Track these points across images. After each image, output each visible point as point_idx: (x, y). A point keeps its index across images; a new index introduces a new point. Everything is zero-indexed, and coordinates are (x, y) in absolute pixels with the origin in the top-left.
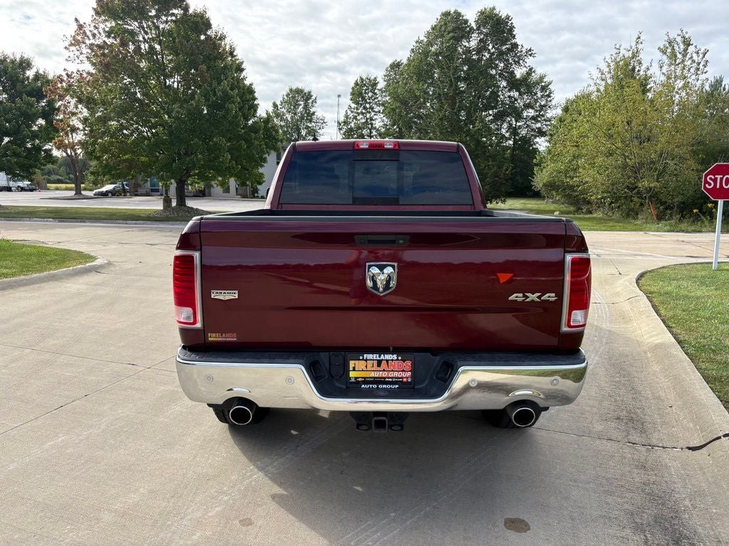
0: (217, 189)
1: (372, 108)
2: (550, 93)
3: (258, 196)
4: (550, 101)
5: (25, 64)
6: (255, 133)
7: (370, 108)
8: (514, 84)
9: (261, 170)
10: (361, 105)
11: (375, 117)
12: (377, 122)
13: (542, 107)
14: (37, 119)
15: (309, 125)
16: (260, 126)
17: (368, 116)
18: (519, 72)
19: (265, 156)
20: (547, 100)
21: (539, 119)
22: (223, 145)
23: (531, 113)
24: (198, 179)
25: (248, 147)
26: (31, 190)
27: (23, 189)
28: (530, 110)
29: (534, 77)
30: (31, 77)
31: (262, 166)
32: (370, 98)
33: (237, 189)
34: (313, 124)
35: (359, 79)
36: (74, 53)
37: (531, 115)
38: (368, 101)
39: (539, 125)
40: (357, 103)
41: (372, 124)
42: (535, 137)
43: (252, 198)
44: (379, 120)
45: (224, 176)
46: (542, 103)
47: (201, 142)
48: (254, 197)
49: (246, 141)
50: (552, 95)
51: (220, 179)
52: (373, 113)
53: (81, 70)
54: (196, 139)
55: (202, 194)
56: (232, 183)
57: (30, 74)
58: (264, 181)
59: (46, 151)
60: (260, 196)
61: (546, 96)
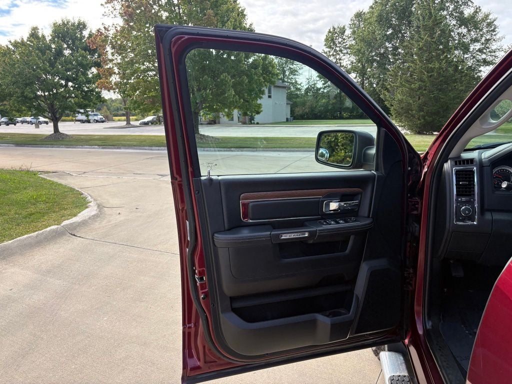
0: (224, 119)
1: (341, 51)
2: (495, 28)
3: (254, 123)
4: (495, 35)
5: (82, 26)
6: (255, 69)
7: (339, 51)
8: (463, 21)
9: (259, 101)
10: (333, 48)
11: (344, 57)
12: (345, 61)
13: (487, 40)
14: (90, 68)
15: (291, 66)
16: (259, 62)
17: (338, 57)
18: (468, 12)
19: (263, 89)
20: (492, 34)
21: (485, 51)
22: (229, 81)
23: (478, 46)
24: (208, 111)
25: (249, 82)
26: (103, 122)
27: (97, 121)
28: (476, 44)
29: (480, 16)
30: (87, 36)
31: (261, 98)
32: (339, 43)
33: (238, 117)
34: (295, 66)
35: (332, 28)
36: (109, 9)
37: (477, 48)
38: (338, 45)
39: (484, 56)
40: (330, 47)
41: (340, 63)
42: (480, 66)
43: (250, 124)
44: (347, 60)
45: (229, 108)
46: (488, 38)
47: (209, 79)
48: (251, 123)
49: (248, 76)
50: (497, 29)
51: (226, 110)
52: (342, 55)
53: (115, 24)
54: (206, 76)
55: (213, 122)
56: (236, 113)
57: (86, 33)
58: (261, 111)
59: (97, 93)
60: (256, 122)
61: (492, 30)
